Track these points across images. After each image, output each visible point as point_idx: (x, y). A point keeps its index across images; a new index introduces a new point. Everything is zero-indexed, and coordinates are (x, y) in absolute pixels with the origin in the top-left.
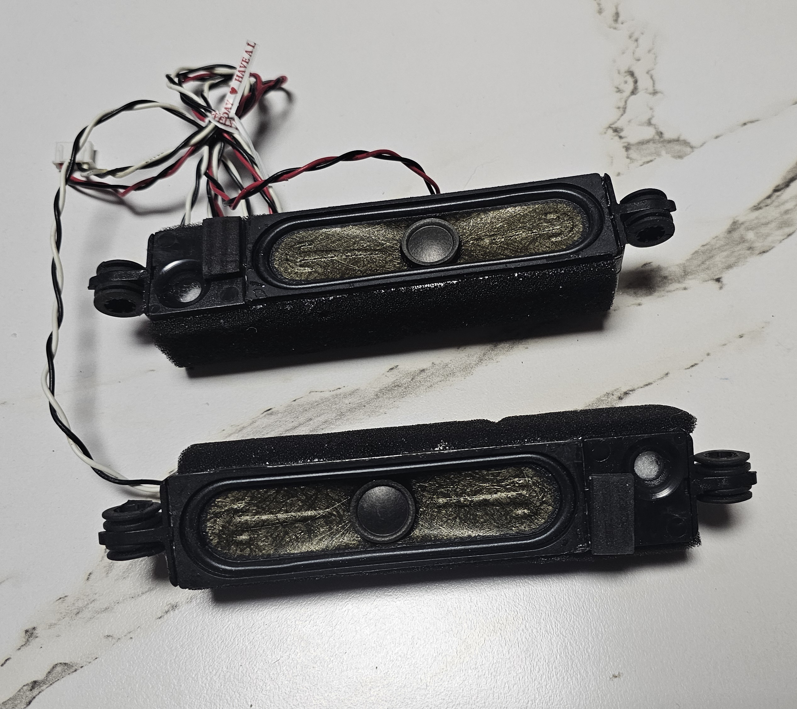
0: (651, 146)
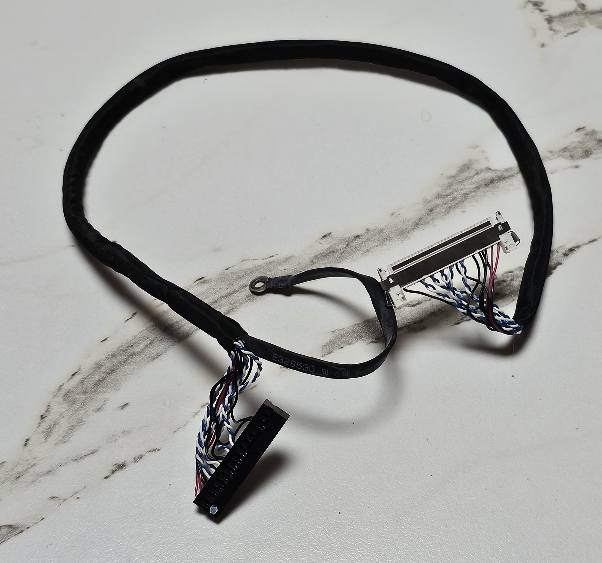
0: (574, 18)
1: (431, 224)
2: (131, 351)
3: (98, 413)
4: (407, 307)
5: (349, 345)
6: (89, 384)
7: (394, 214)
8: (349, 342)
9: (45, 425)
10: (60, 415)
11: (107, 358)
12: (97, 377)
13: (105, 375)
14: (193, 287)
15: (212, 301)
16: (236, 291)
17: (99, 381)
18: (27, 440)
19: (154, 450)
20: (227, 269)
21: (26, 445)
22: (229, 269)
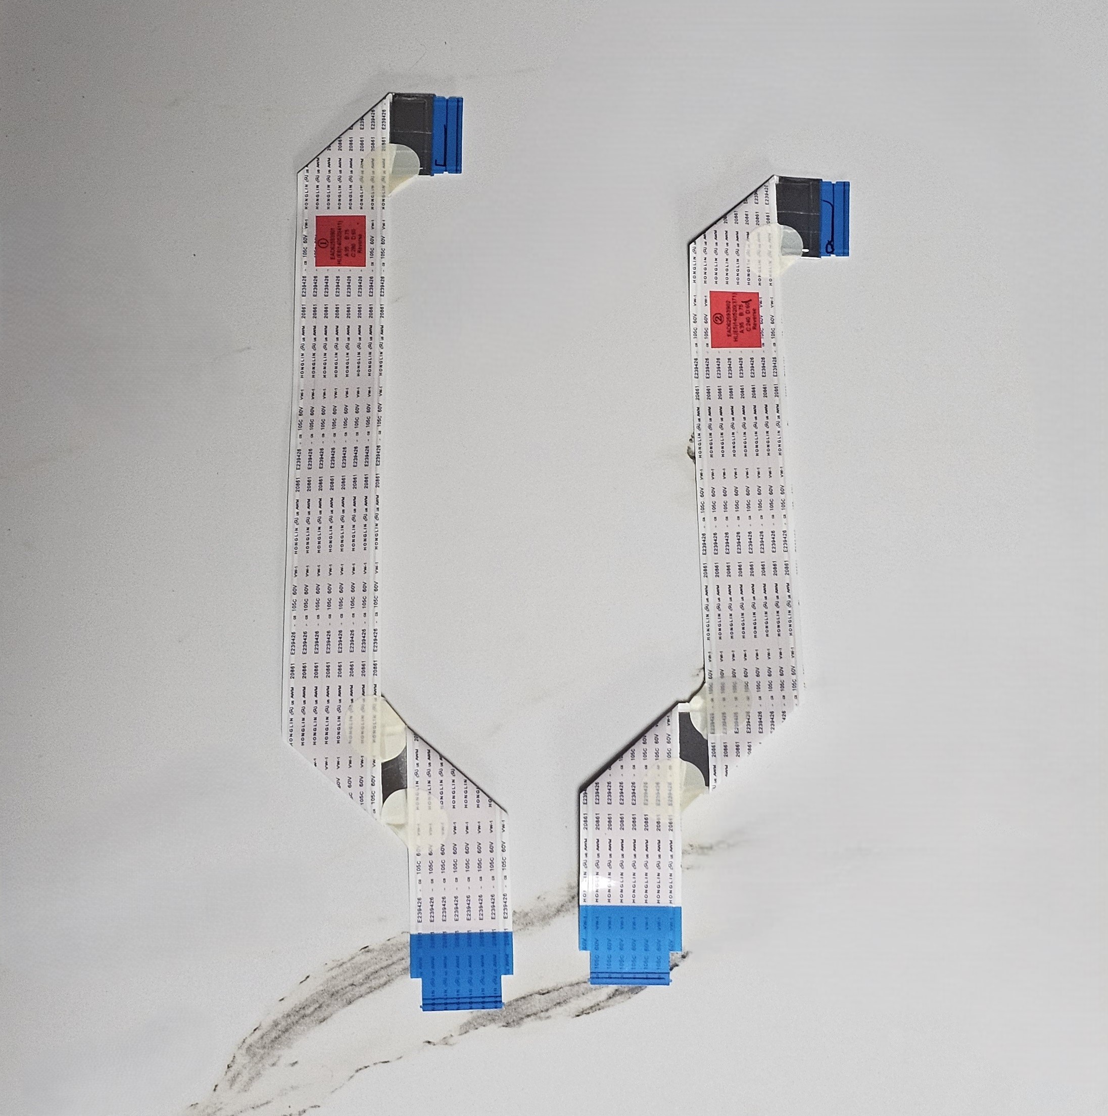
1: (571, 911)
2: (302, 1012)
3: (273, 1067)
4: (538, 995)
5: (483, 1027)
6: (267, 1040)
7: (540, 899)
8: (484, 1024)
9: (230, 1074)
10: (243, 1066)
11: (283, 1017)
12: (274, 1034)
13: (280, 1033)
14: (359, 955)
15: (374, 971)
16: (393, 963)
17: (276, 1038)
18: (216, 1086)
19: (315, 1107)
20: (389, 940)
21: (215, 1090)
22: (391, 940)
